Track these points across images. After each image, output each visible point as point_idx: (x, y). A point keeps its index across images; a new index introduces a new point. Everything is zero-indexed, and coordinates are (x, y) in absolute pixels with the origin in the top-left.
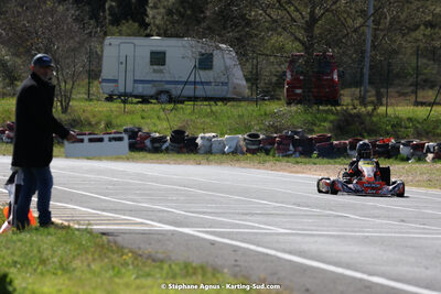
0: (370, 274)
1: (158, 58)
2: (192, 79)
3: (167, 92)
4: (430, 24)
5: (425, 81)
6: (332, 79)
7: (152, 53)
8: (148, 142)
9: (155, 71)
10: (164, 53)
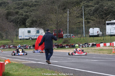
0: (75, 68)
1: (29, 32)
2: (36, 35)
3: (31, 38)
4: (79, 23)
5: (79, 33)
6: (62, 34)
7: (28, 31)
8: (28, 47)
9: (29, 34)
10: (30, 31)
